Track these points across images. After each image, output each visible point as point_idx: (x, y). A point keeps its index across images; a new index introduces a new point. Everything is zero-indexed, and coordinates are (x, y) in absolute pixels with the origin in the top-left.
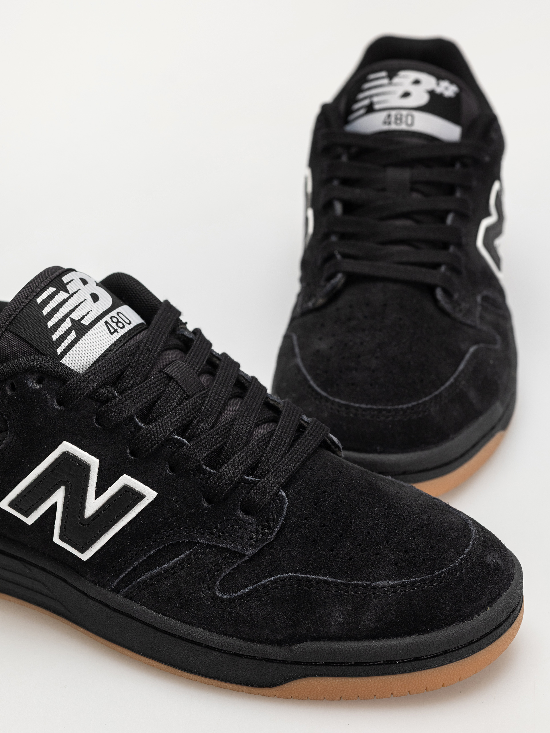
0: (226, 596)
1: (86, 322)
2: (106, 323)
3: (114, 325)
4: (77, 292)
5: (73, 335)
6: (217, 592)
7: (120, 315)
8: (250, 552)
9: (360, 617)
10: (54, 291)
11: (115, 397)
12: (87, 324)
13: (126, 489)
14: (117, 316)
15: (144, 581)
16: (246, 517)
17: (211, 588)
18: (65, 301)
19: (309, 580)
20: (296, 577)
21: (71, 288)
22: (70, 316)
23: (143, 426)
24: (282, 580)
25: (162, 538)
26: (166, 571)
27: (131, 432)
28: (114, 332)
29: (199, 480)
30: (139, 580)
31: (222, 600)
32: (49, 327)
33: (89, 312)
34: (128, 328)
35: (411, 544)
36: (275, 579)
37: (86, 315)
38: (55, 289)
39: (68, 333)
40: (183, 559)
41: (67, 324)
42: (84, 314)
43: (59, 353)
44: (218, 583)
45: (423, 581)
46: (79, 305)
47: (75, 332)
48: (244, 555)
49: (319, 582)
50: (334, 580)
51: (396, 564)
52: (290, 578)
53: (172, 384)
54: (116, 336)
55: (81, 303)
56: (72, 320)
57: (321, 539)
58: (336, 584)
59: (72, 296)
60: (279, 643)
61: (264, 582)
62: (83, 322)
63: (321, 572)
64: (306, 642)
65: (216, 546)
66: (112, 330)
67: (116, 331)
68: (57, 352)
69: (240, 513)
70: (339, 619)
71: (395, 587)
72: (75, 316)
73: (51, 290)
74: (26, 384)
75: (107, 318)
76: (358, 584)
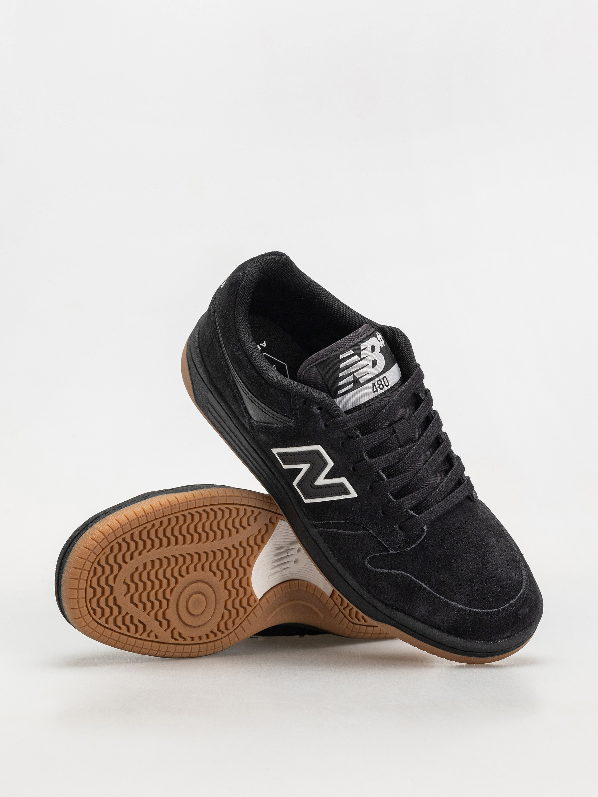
0: (370, 567)
1: (362, 381)
2: (374, 384)
3: (377, 386)
4: (365, 358)
5: (351, 386)
6: (366, 562)
7: (385, 379)
8: (392, 552)
9: (434, 616)
10: (352, 354)
11: (358, 436)
12: (362, 382)
13: (342, 485)
14: (382, 380)
15: (331, 533)
16: (400, 531)
17: (364, 558)
18: (356, 363)
19: (416, 583)
20: (410, 578)
21: (363, 354)
22: (355, 374)
23: (367, 458)
24: (403, 576)
25: (350, 518)
26: (344, 535)
27: (358, 458)
28: (375, 391)
29: (383, 500)
30: (329, 530)
31: (366, 568)
32: (340, 376)
33: (367, 374)
34: (386, 389)
35: (482, 587)
36: (399, 573)
37: (364, 376)
38: (353, 353)
39: (349, 383)
40: (356, 534)
41: (351, 378)
42: (363, 375)
43: (338, 394)
44: (368, 557)
45: (477, 613)
46: (363, 368)
47: (353, 385)
48: (389, 551)
49: (421, 586)
50: (430, 590)
51: (468, 595)
52: (407, 577)
53: (395, 436)
54: (376, 394)
55: (365, 366)
56: (354, 377)
57: (434, 563)
58: (430, 593)
59: (361, 360)
60: (387, 605)
61: (393, 571)
62: (360, 380)
63: (425, 581)
64: (400, 612)
65: (376, 537)
66: (375, 390)
67: (377, 391)
68: (337, 393)
69: (397, 527)
70: (423, 611)
71: (460, 609)
72: (357, 375)
73: (351, 352)
74: (312, 409)
75: (375, 381)
76: (441, 598)
